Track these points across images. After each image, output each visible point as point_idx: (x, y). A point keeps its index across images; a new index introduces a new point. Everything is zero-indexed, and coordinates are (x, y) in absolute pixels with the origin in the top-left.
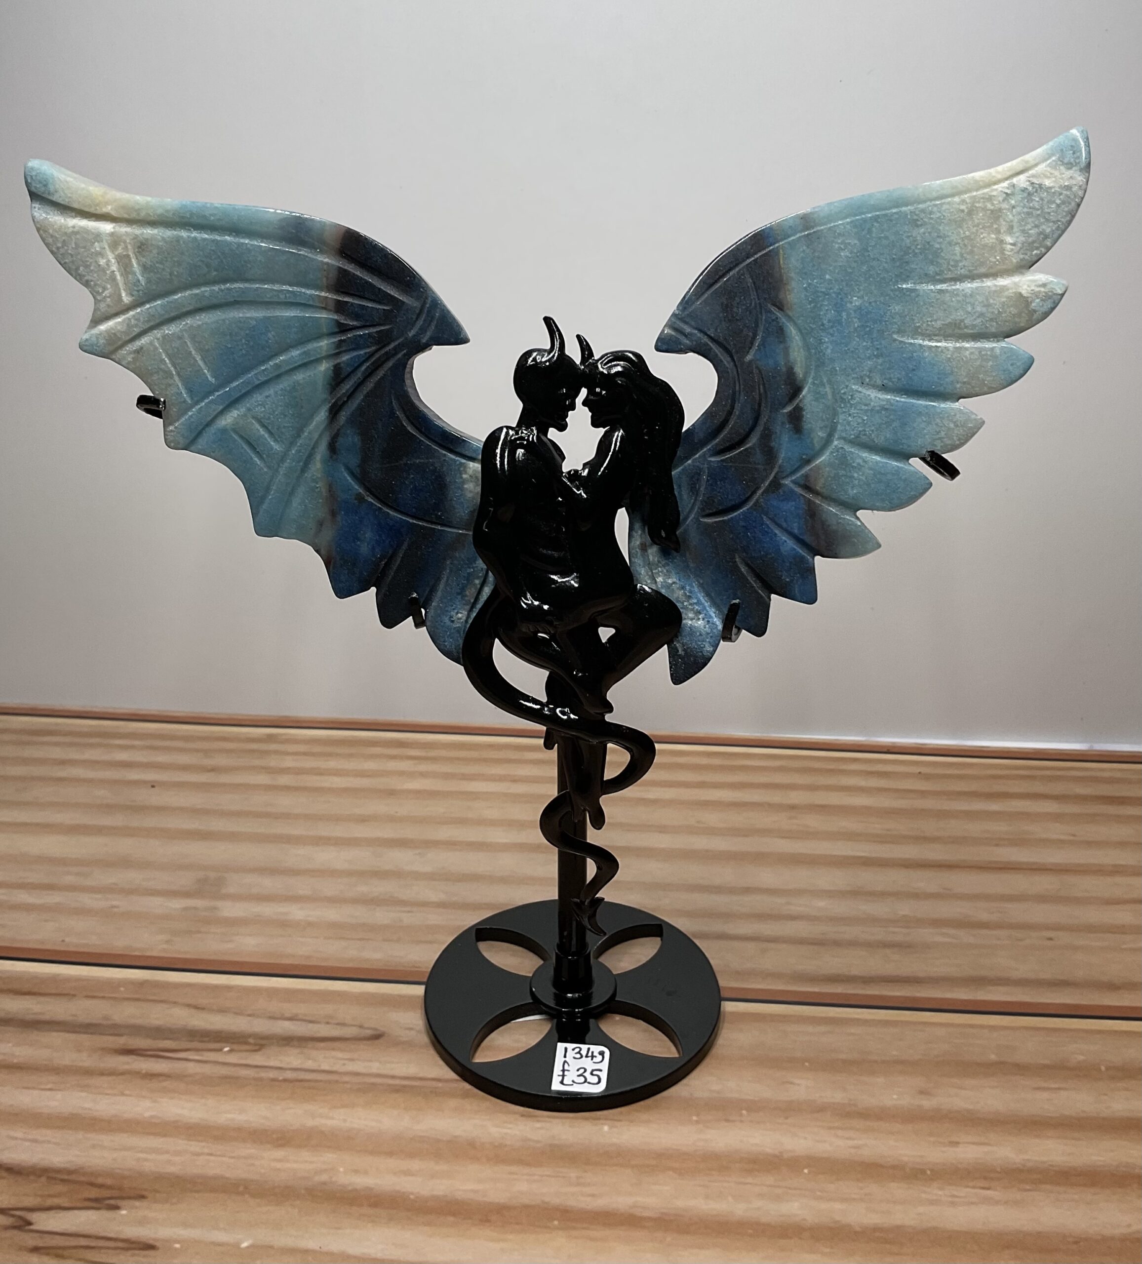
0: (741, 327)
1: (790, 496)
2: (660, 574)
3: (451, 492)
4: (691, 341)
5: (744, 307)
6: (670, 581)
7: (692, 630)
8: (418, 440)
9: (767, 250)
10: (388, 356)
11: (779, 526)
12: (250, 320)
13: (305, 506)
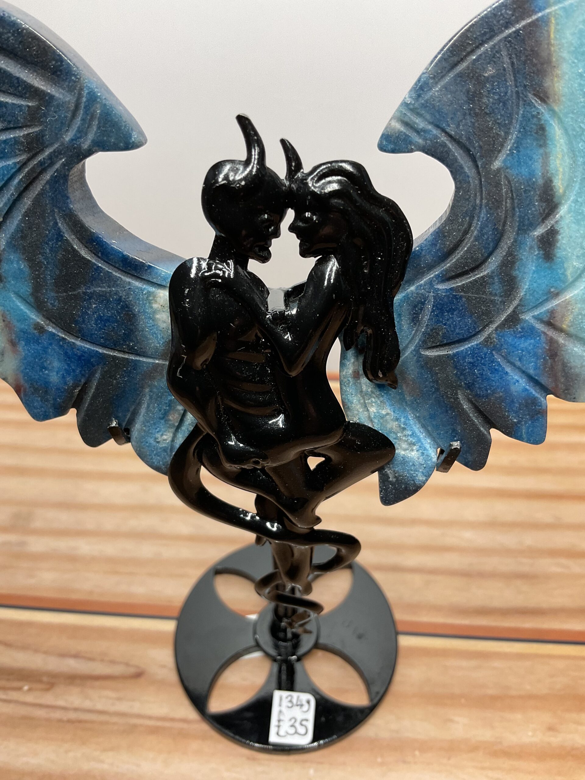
0: (490, 123)
1: (530, 332)
2: (374, 404)
3: (141, 323)
4: (425, 139)
5: (496, 97)
6: (384, 412)
7: (405, 461)
8: (95, 267)
9: (534, 17)
10: (43, 168)
11: (513, 364)
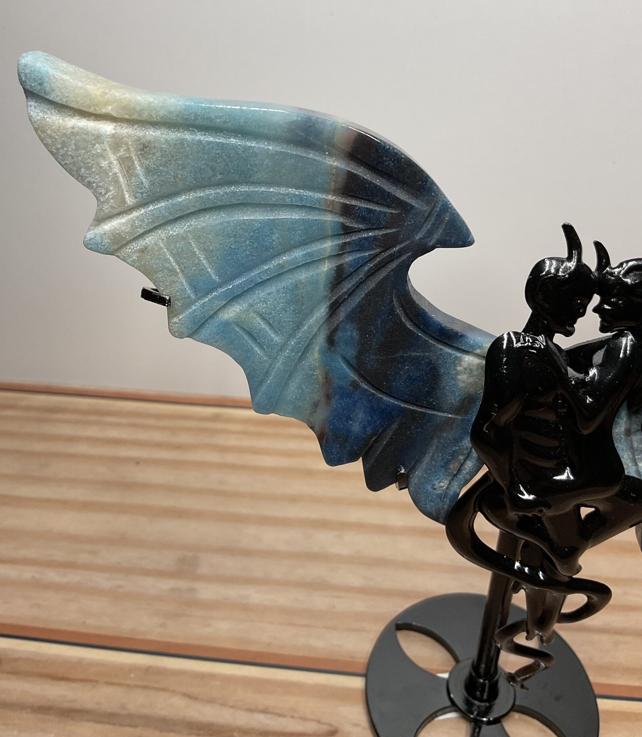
3: (444, 382)
8: (416, 336)
10: (392, 258)
12: (254, 223)
13: (302, 390)
